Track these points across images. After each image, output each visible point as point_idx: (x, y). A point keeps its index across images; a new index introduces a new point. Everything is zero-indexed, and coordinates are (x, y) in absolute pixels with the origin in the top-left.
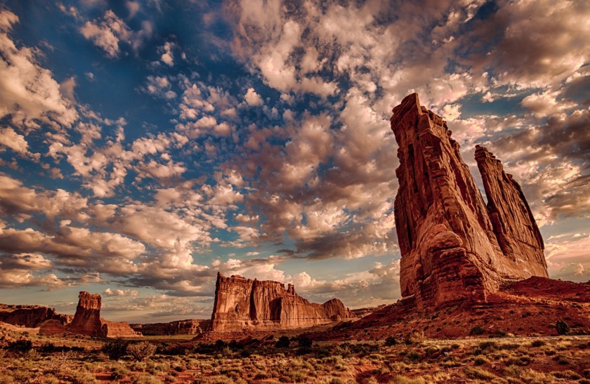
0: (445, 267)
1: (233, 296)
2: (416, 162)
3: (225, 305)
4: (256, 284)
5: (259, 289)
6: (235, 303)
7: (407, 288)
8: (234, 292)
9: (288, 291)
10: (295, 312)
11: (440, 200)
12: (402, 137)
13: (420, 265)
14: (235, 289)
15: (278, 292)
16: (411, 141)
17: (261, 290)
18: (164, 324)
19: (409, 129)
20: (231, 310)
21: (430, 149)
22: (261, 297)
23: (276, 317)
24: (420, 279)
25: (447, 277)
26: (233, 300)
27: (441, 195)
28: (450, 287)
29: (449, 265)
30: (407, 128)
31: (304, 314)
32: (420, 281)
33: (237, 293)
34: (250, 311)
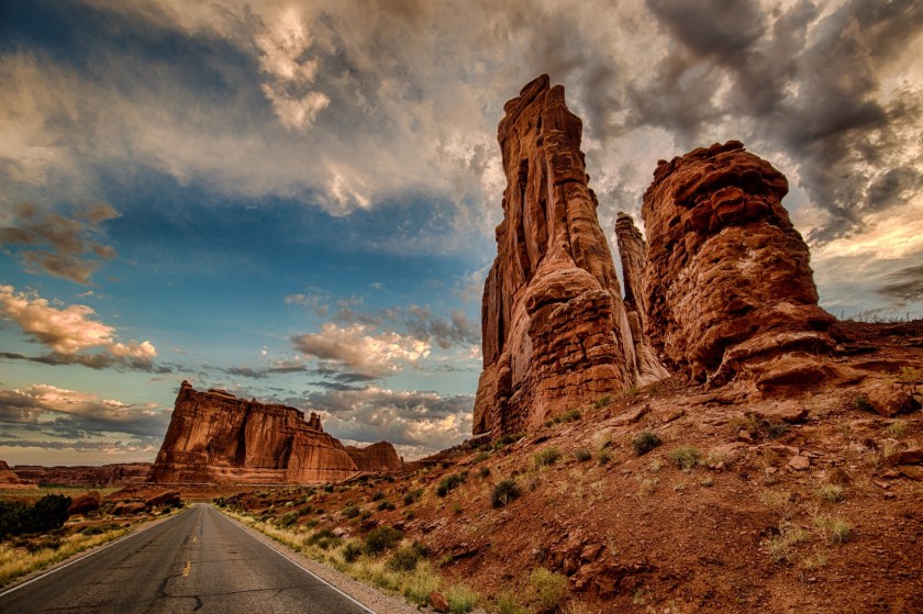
0: (558, 338)
1: (206, 424)
2: (528, 186)
3: (188, 439)
4: (252, 408)
5: (257, 417)
6: (208, 436)
7: (483, 419)
8: (208, 419)
9: (310, 424)
10: (315, 458)
11: (564, 224)
12: (513, 149)
13: (508, 369)
14: (211, 412)
15: (290, 424)
16: (527, 154)
17: (261, 418)
18: (90, 469)
19: (527, 133)
20: (199, 448)
21: (558, 133)
22: (260, 430)
23: (280, 464)
24: (503, 395)
25: (559, 365)
26: (205, 431)
27: (567, 214)
28: (562, 387)
29: (568, 334)
30: (523, 132)
31: (329, 463)
32: (502, 399)
33: (213, 419)
34: (237, 452)
